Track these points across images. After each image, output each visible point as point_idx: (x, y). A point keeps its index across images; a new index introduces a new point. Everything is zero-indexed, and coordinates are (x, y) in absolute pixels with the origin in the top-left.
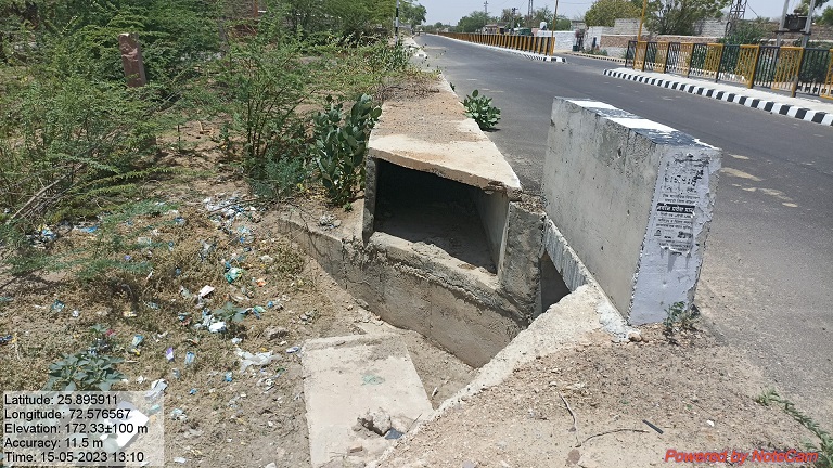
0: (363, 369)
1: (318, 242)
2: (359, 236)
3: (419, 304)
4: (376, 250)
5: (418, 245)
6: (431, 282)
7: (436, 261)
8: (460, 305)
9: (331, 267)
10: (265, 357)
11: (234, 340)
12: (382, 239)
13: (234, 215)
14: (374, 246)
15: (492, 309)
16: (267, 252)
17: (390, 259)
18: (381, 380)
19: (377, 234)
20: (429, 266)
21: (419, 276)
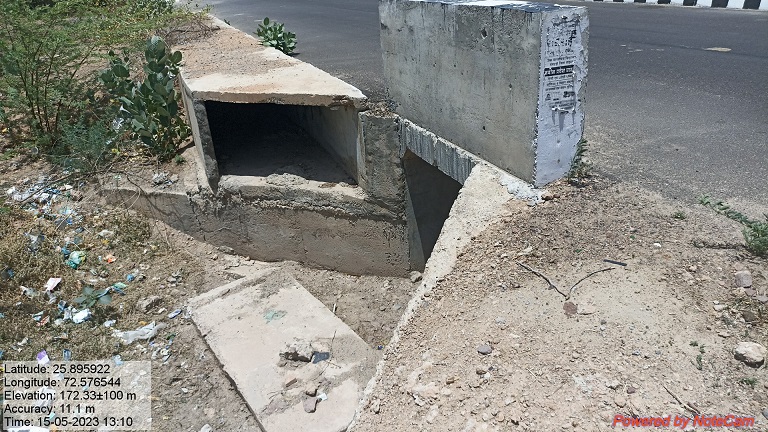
0: (260, 309)
1: (159, 202)
2: (205, 184)
3: (288, 233)
4: (229, 193)
5: (271, 178)
6: (297, 209)
7: (296, 187)
8: (332, 223)
9: (180, 224)
10: (149, 330)
11: (107, 324)
12: (230, 181)
13: (49, 198)
14: (225, 190)
15: (363, 218)
16: (103, 227)
17: (246, 199)
18: (284, 313)
19: (224, 178)
20: (290, 195)
21: (283, 206)
